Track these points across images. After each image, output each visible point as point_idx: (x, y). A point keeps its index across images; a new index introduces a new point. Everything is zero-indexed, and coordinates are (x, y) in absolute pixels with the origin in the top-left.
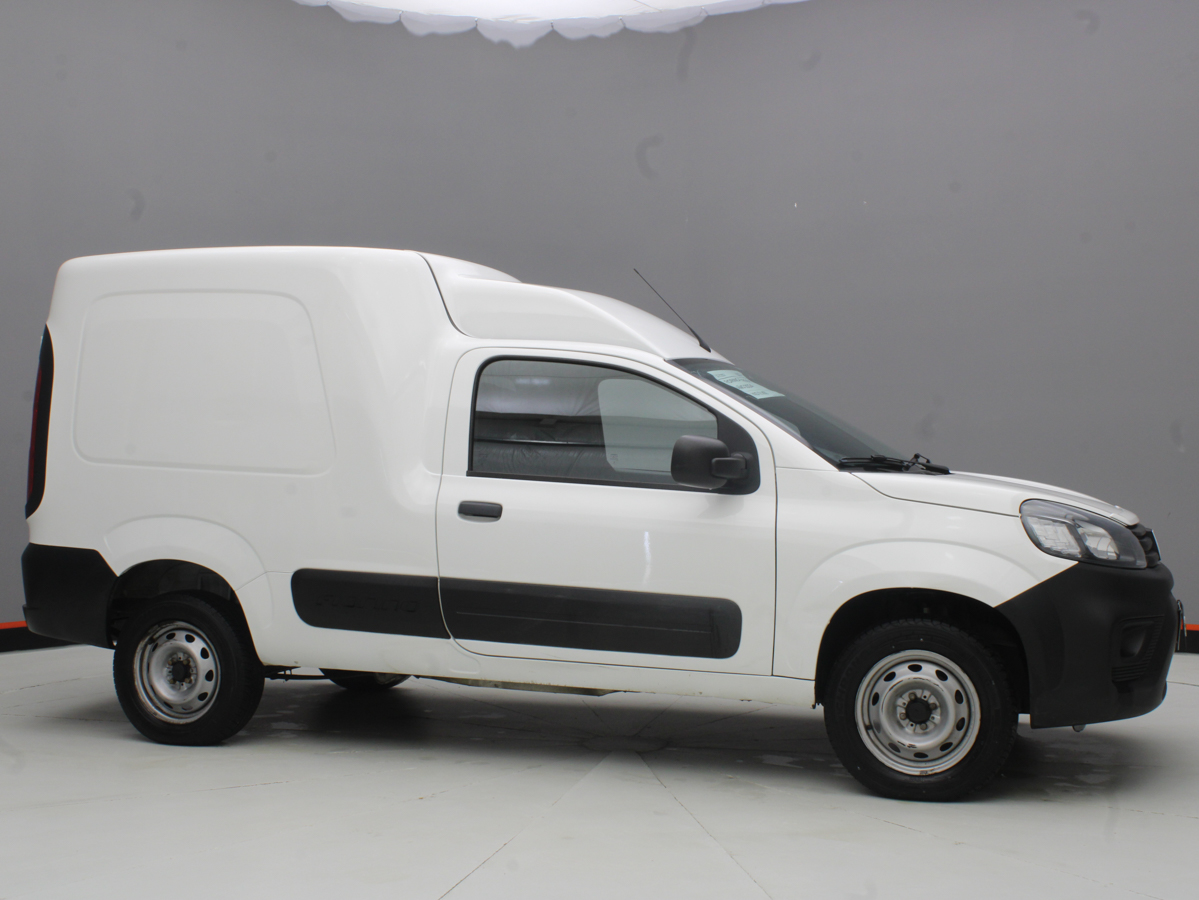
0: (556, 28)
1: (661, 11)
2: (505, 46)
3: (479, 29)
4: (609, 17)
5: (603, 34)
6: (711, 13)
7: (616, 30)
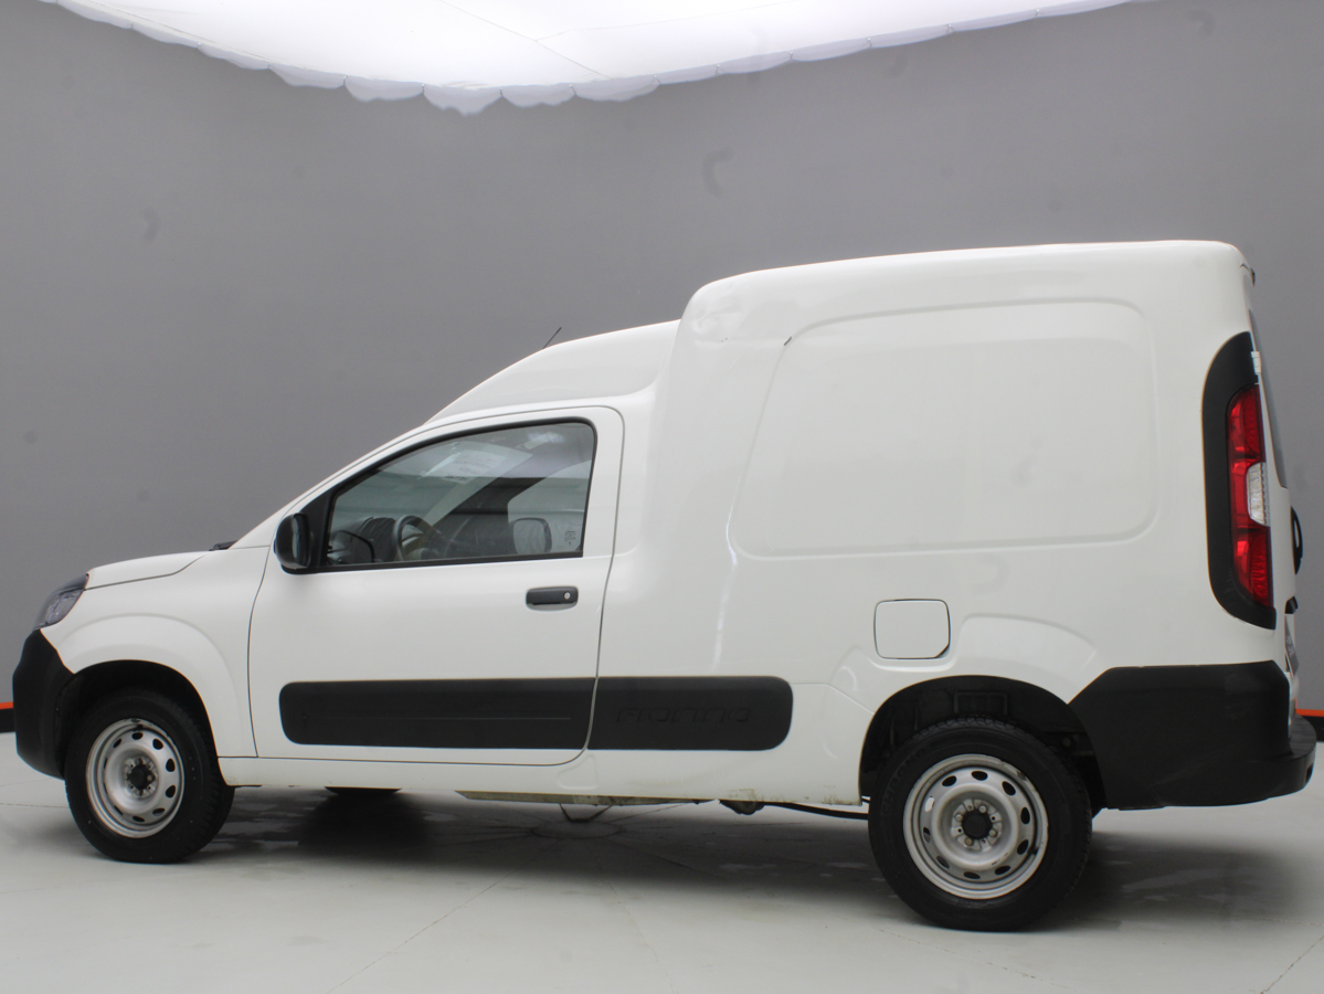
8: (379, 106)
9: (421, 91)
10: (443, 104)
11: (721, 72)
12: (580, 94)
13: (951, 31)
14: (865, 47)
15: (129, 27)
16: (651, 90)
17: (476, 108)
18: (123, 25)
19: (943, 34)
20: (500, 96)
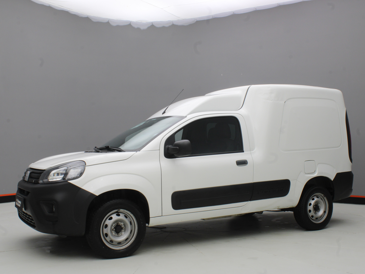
0: (153, 24)
1: (183, 19)
2: (139, 29)
3: (131, 24)
4: (169, 21)
5: (167, 26)
6: (198, 20)
7: (170, 25)
8: (118, 26)
9: (130, 23)
10: (136, 27)
11: (214, 17)
12: (174, 23)
13: (279, 5)
14: (255, 10)
15: (49, 6)
16: (194, 22)
17: (145, 27)
18: (47, 5)
19: (277, 6)
20: (152, 24)
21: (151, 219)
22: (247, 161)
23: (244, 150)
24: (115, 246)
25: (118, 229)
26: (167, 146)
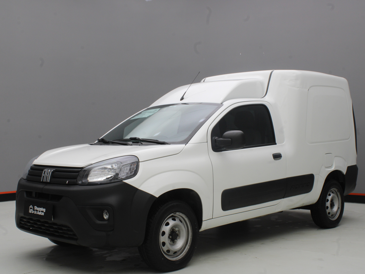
21: (203, 222)
22: (281, 154)
23: (276, 142)
24: (171, 257)
25: (174, 236)
26: (214, 138)
